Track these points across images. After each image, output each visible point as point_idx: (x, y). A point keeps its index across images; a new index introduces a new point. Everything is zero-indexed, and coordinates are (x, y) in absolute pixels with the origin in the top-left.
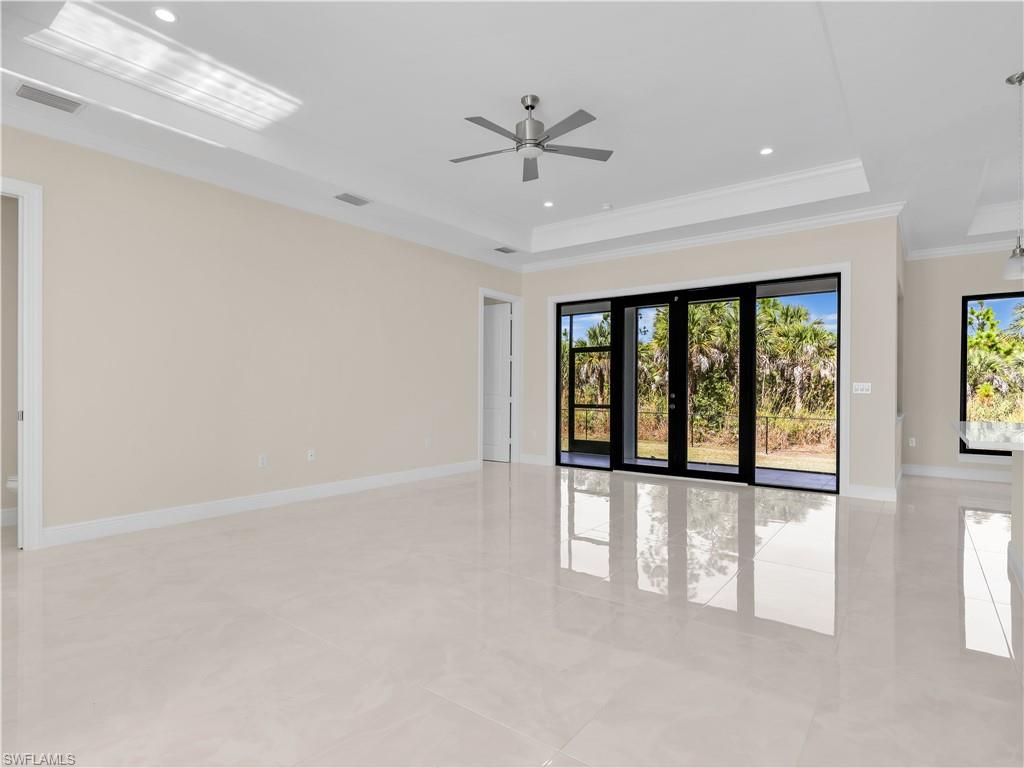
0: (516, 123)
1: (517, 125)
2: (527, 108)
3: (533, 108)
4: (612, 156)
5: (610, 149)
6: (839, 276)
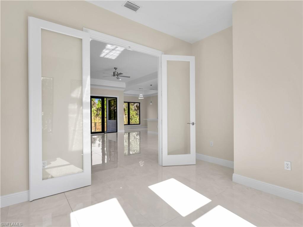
4: (130, 77)
6: (116, 98)
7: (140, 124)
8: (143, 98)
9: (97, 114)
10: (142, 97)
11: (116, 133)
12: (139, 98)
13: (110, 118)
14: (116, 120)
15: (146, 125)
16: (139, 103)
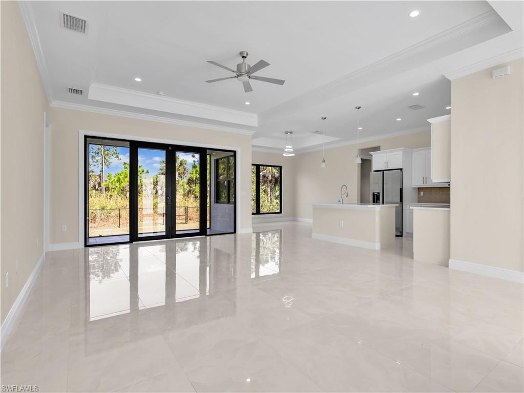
0: (237, 64)
1: (238, 65)
2: (243, 57)
3: (245, 57)
4: (285, 82)
5: (284, 79)
6: (235, 152)
7: (281, 212)
8: (294, 155)
9: (190, 191)
10: (291, 153)
11: (233, 235)
12: (285, 155)
13: (218, 199)
14: (233, 205)
15: (294, 215)
16: (281, 167)
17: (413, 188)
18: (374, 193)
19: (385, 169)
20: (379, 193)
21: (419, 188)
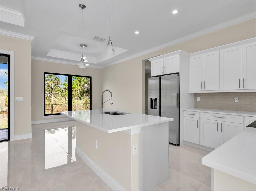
6: (9, 56)
16: (91, 78)
17: (191, 94)
18: (151, 99)
19: (163, 74)
20: (156, 99)
21: (195, 93)
